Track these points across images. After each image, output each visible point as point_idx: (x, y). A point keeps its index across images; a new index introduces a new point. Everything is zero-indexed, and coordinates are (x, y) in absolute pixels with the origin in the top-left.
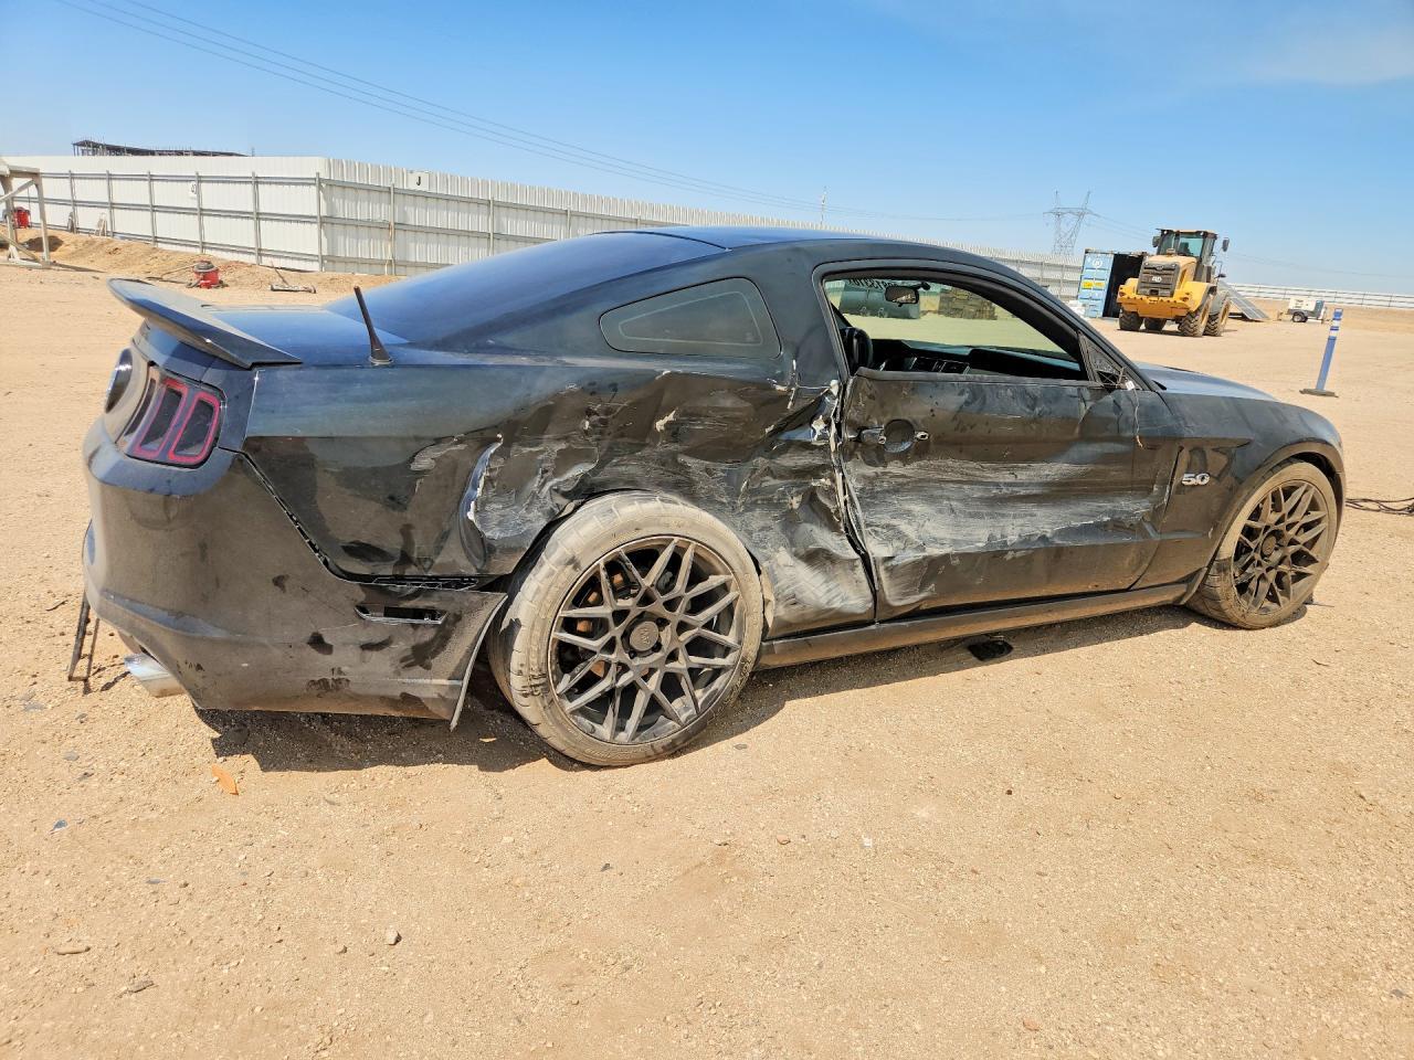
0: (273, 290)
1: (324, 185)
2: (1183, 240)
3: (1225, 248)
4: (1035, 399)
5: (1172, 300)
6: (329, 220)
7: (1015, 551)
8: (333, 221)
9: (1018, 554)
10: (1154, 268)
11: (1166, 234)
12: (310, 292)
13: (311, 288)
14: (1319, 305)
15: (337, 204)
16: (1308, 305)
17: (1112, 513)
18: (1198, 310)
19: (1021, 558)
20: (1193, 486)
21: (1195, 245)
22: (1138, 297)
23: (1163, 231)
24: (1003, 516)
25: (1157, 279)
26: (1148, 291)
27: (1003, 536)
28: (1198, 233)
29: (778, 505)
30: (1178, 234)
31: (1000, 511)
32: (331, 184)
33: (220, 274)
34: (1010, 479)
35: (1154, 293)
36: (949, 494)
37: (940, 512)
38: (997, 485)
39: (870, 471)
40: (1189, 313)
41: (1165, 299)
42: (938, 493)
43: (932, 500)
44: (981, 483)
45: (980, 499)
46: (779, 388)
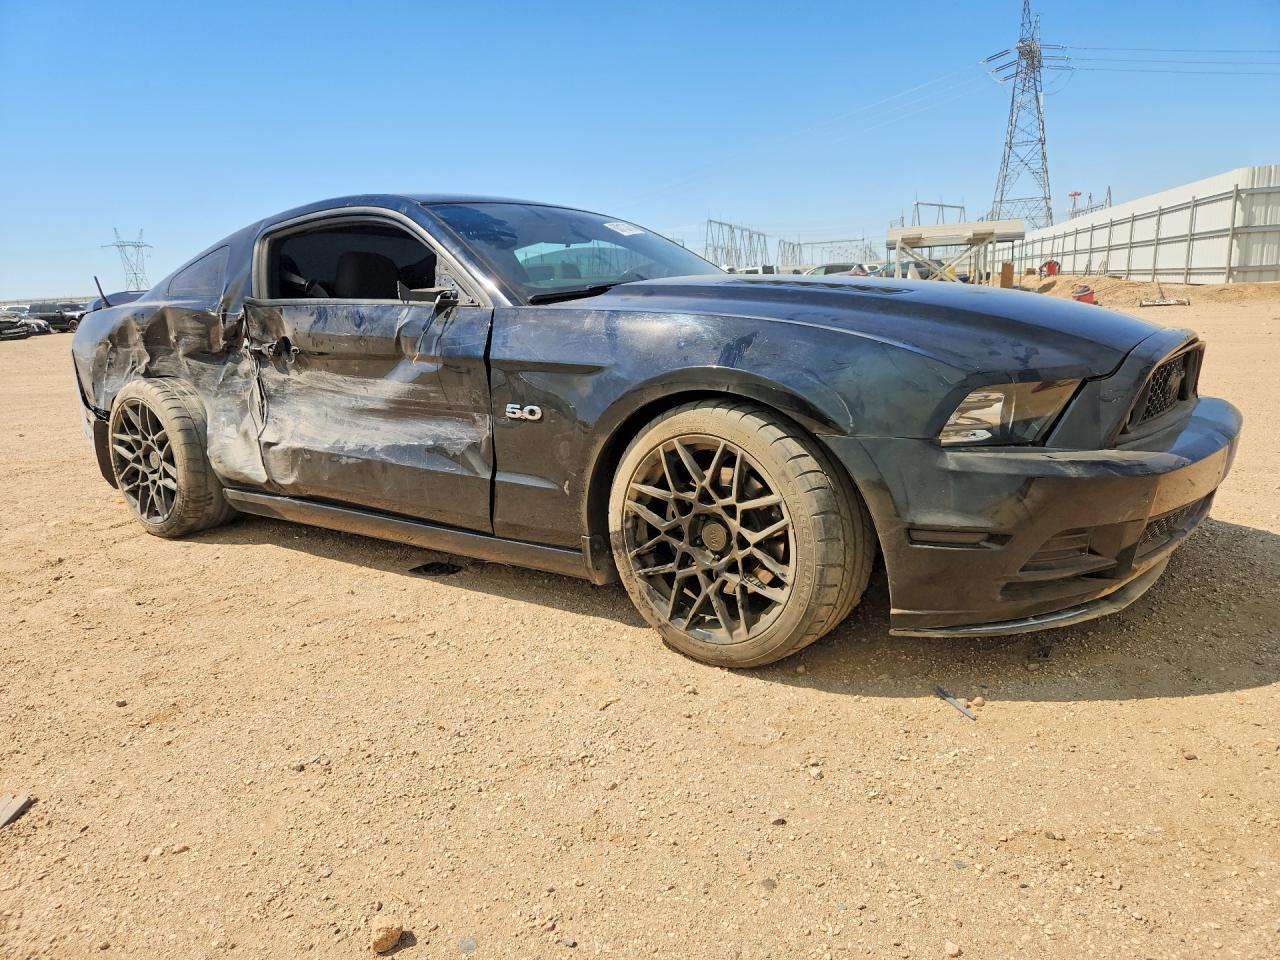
0: (1142, 306)
1: (1243, 196)
4: (362, 319)
6: (1246, 230)
7: (348, 457)
8: (1250, 230)
9: (351, 461)
12: (1184, 304)
13: (1185, 300)
15: (1257, 214)
17: (436, 437)
19: (353, 464)
20: (519, 419)
24: (357, 425)
27: (345, 443)
29: (239, 396)
31: (357, 422)
32: (1252, 193)
33: (1095, 295)
34: (364, 393)
36: (326, 401)
37: (319, 415)
38: (355, 396)
39: (281, 377)
42: (320, 399)
43: (317, 405)
44: (348, 395)
45: (344, 408)
46: (213, 314)
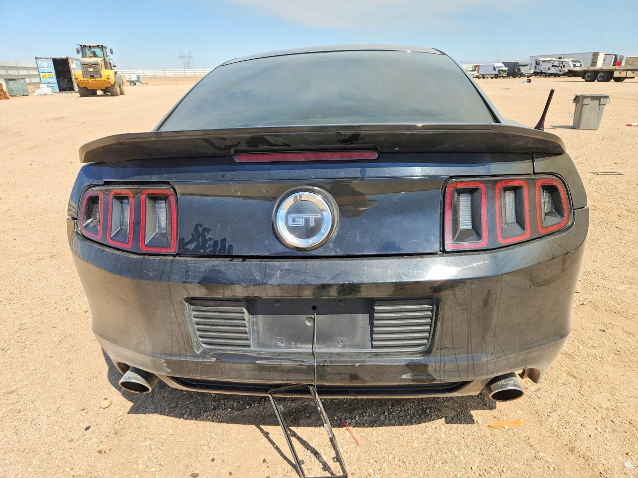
2: (93, 50)
3: (111, 52)
5: (102, 79)
10: (88, 65)
11: (83, 47)
14: (138, 77)
16: (134, 78)
18: (115, 83)
21: (98, 51)
22: (86, 79)
23: (81, 45)
25: (91, 70)
26: (89, 76)
28: (98, 46)
30: (90, 47)
35: (92, 77)
40: (111, 85)
41: (99, 79)
